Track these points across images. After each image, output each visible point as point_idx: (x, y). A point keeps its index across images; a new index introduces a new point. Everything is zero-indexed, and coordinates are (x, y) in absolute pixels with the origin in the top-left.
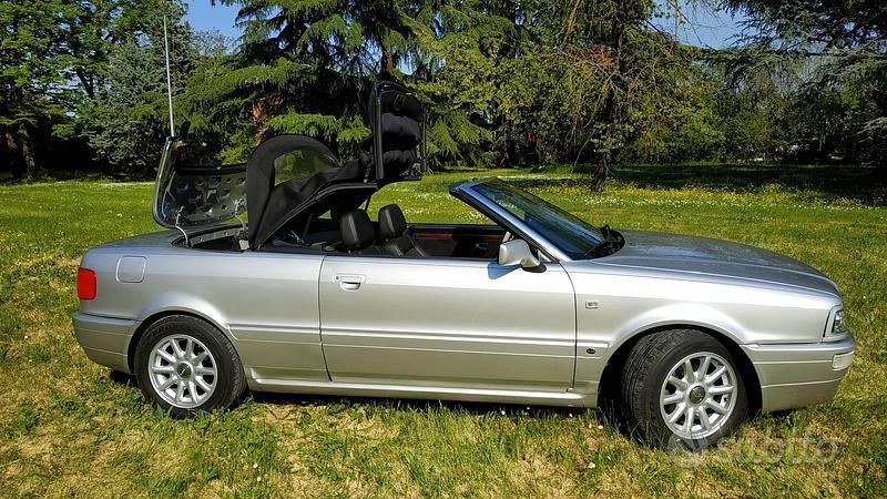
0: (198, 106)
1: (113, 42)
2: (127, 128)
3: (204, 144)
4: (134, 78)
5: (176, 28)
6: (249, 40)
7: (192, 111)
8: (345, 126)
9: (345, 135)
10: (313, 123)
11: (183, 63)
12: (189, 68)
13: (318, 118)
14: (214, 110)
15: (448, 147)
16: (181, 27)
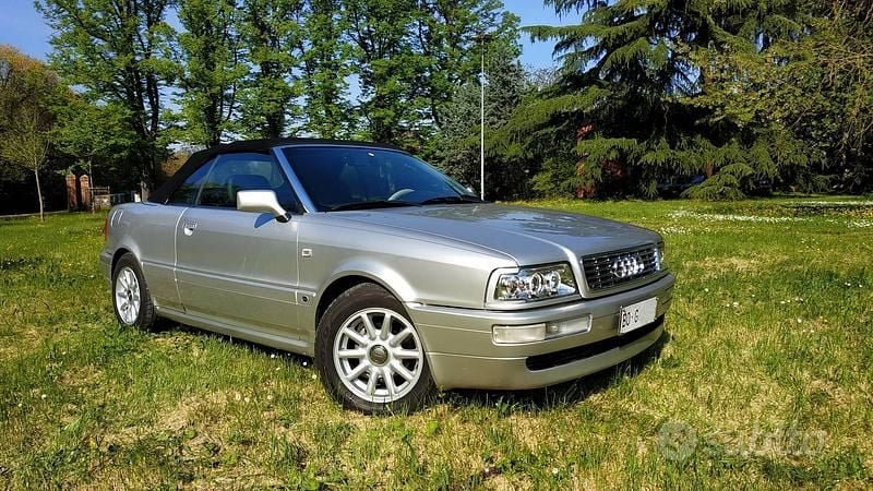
0: (517, 136)
1: (461, 84)
2: (459, 157)
3: (527, 171)
4: (469, 113)
5: (508, 67)
6: (567, 72)
7: (511, 140)
8: (649, 149)
9: (649, 158)
10: (614, 147)
11: (512, 98)
12: (517, 103)
13: (623, 142)
14: (529, 140)
15: (765, 168)
16: (513, 66)
